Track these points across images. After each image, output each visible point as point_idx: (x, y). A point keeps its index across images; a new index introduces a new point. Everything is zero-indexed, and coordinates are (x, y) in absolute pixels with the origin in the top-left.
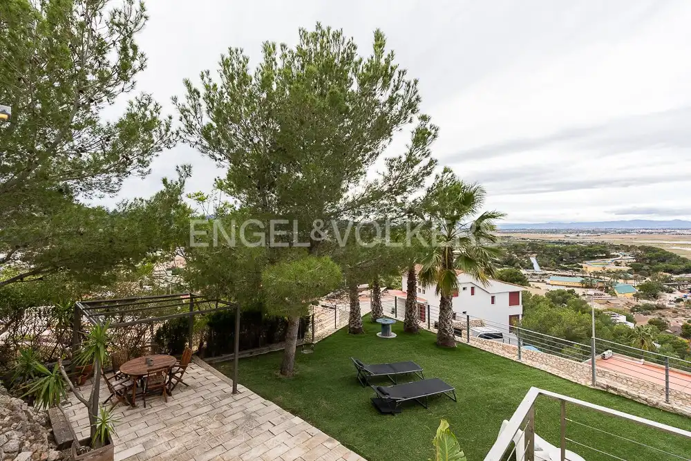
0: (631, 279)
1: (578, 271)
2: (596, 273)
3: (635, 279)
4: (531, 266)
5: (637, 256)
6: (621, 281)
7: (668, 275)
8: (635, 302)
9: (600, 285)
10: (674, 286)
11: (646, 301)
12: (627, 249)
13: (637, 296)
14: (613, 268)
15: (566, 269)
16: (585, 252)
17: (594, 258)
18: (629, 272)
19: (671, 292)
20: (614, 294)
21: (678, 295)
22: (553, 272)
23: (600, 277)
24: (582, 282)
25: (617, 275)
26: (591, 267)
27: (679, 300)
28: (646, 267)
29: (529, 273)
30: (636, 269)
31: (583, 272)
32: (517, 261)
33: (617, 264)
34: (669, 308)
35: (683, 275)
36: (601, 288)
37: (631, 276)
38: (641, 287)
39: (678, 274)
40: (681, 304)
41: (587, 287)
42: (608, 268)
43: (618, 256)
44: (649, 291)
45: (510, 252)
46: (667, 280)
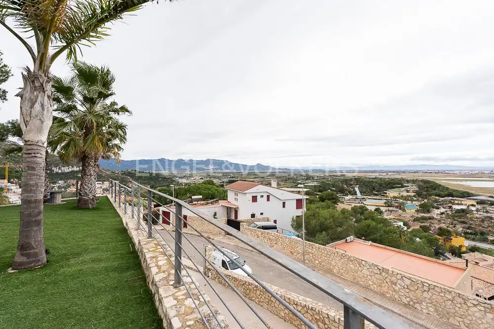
0: (415, 201)
1: (383, 196)
2: (395, 197)
3: (417, 200)
4: (355, 193)
5: (419, 187)
6: (408, 202)
7: (437, 198)
8: (416, 215)
9: (396, 204)
10: (440, 205)
11: (423, 214)
12: (414, 182)
13: (417, 211)
14: (405, 194)
15: (376, 195)
16: (389, 184)
17: (394, 188)
18: (414, 196)
19: (438, 208)
20: (404, 210)
21: (442, 210)
22: (369, 197)
23: (397, 199)
24: (385, 203)
25: (406, 198)
26: (392, 193)
27: (442, 214)
28: (424, 193)
29: (354, 198)
30: (419, 194)
31: (387, 197)
32: (346, 190)
33: (408, 191)
34: (436, 219)
35: (446, 198)
36: (397, 207)
37: (415, 199)
38: (421, 206)
39: (443, 197)
40: (444, 216)
41: (389, 206)
42: (401, 194)
43: (408, 186)
44: (425, 208)
45: (342, 184)
46: (436, 201)
